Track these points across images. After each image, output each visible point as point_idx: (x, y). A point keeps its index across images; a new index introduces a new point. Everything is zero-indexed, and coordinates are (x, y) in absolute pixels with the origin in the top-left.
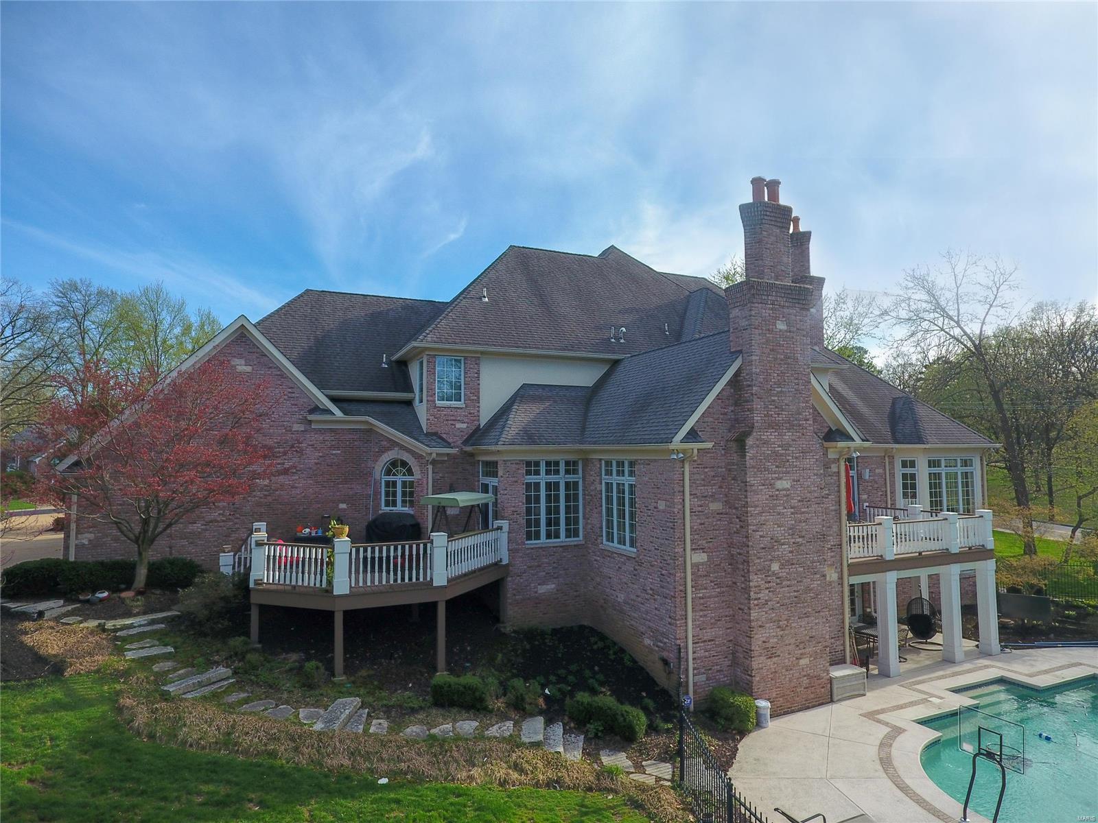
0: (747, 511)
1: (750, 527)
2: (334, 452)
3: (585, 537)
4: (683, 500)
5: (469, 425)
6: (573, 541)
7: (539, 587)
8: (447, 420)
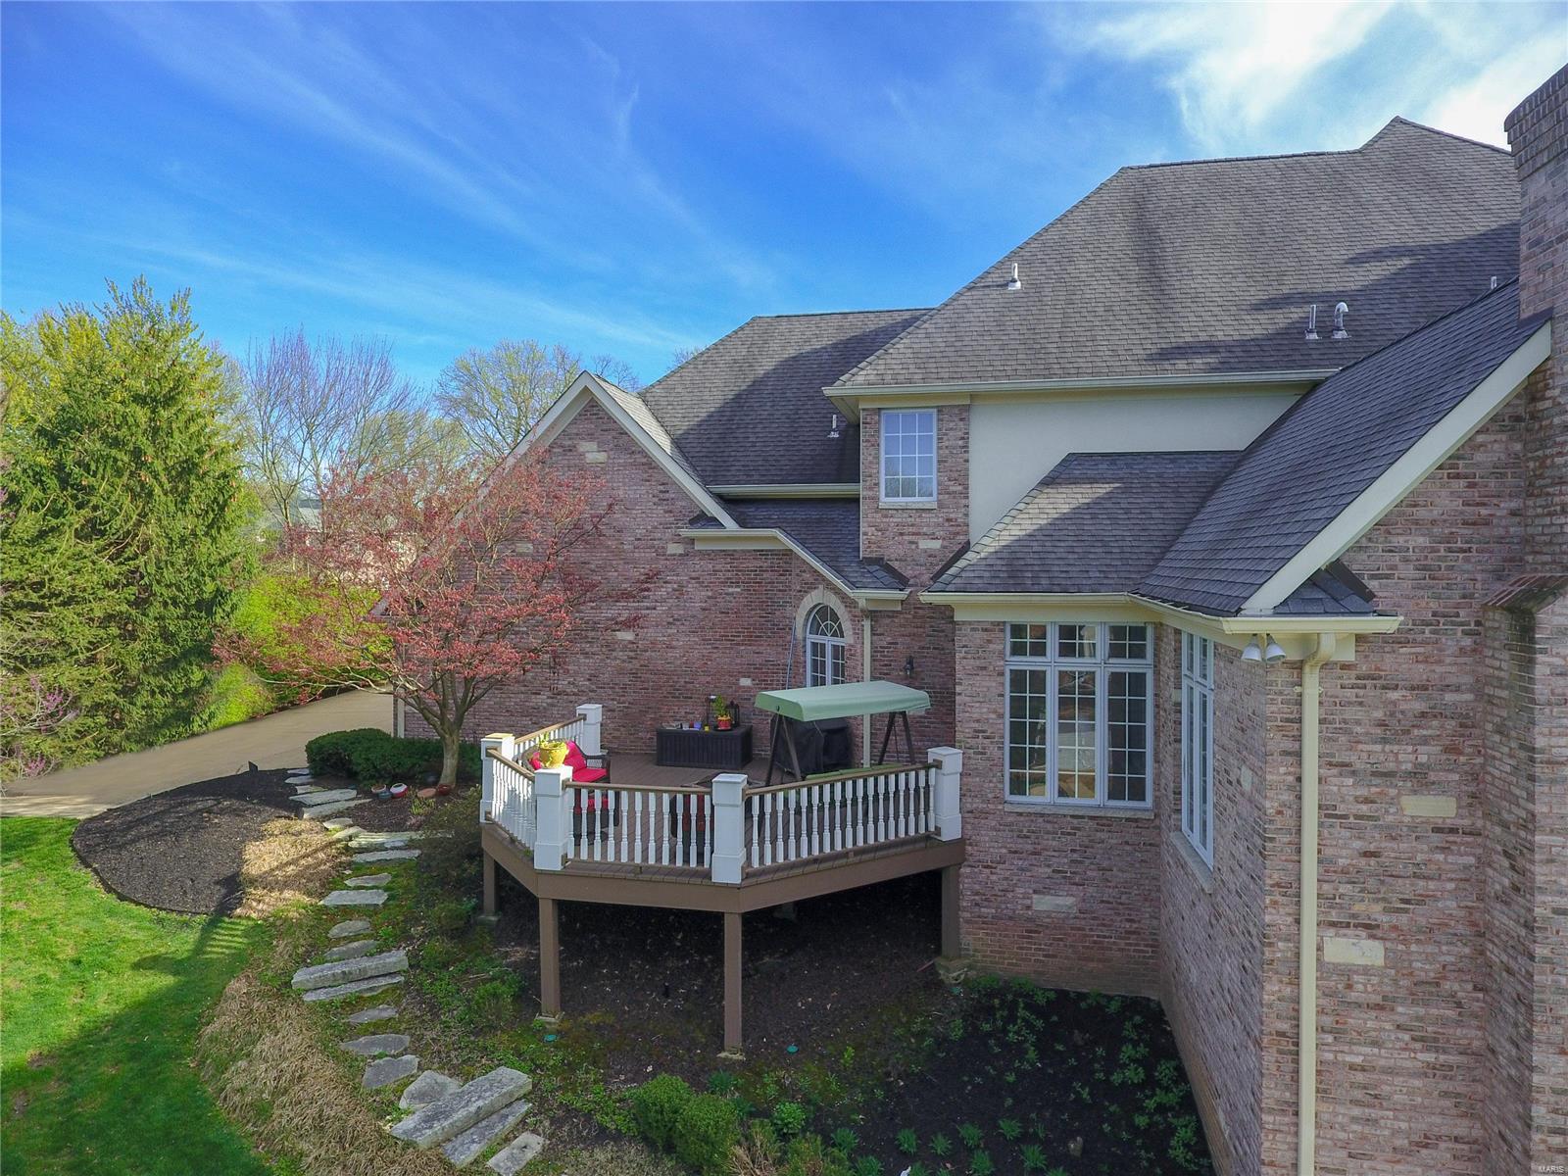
0: (1532, 843)
1: (1539, 898)
2: (731, 590)
3: (1157, 801)
4: (1299, 779)
5: (946, 543)
6: (1125, 806)
7: (1035, 896)
8: (901, 534)
